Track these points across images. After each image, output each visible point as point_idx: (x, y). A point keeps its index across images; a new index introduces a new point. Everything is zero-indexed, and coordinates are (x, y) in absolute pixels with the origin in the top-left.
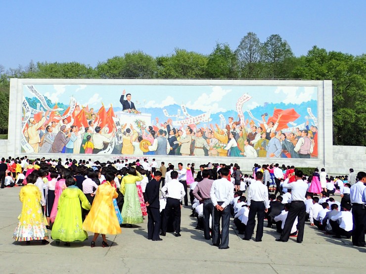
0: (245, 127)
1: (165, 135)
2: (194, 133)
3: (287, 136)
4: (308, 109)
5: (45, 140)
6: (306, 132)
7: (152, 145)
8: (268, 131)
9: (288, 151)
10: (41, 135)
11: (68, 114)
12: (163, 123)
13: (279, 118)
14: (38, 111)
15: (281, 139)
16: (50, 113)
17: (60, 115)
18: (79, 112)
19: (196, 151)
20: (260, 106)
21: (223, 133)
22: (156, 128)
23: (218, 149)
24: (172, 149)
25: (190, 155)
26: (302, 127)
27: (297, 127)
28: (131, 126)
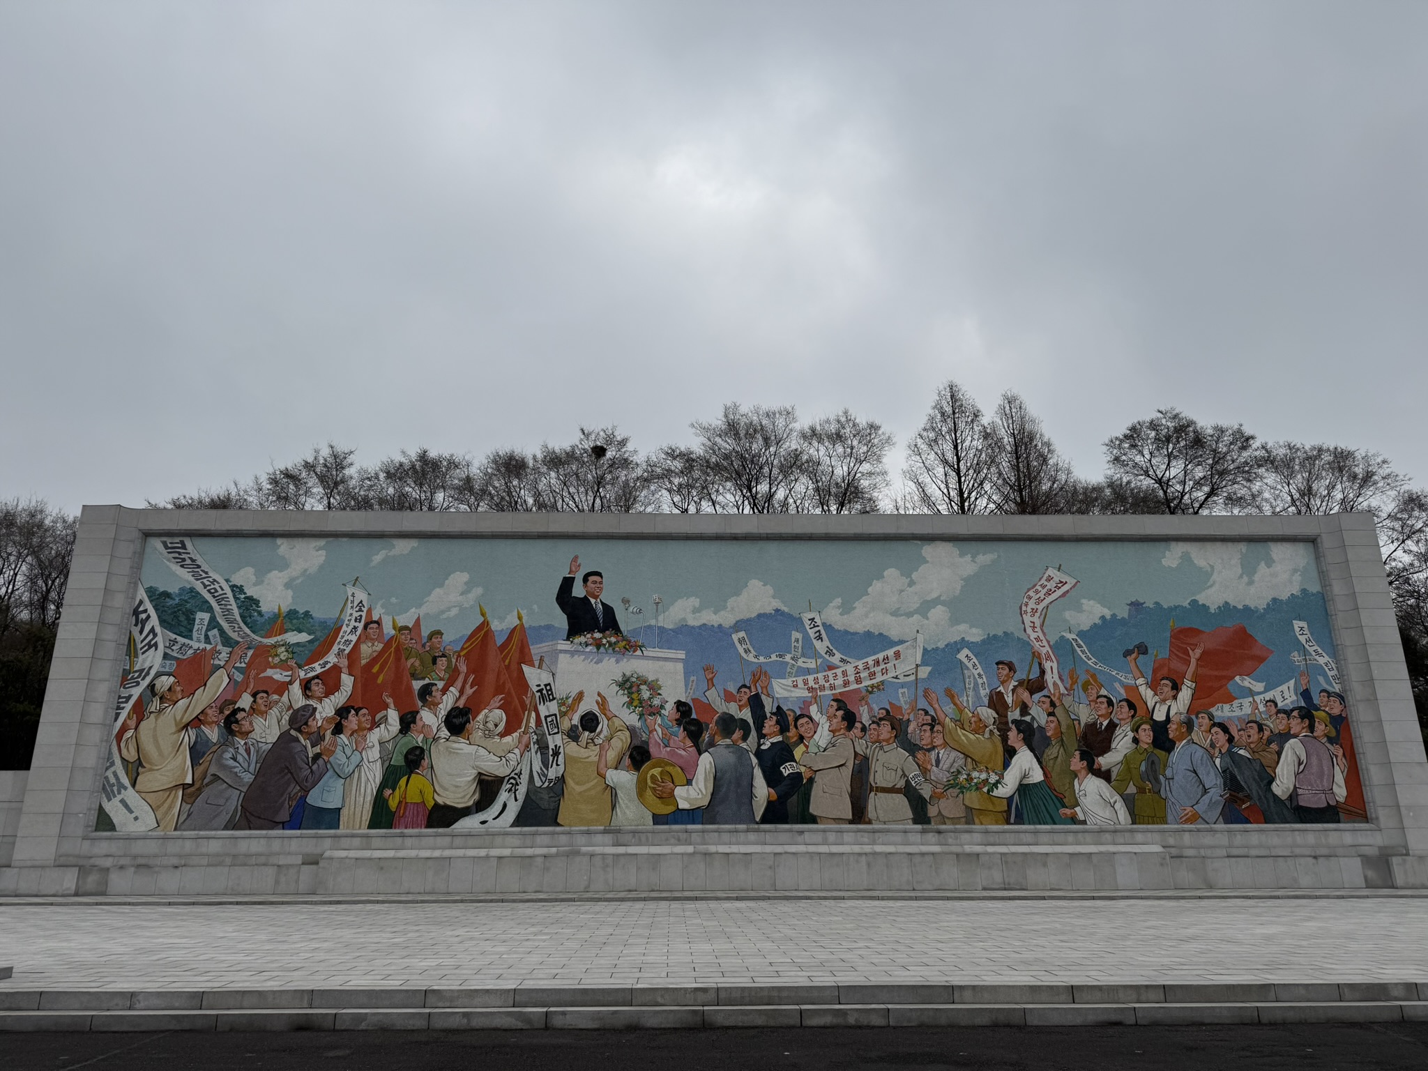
0: (1067, 701)
1: (745, 738)
2: (864, 729)
3: (1234, 732)
4: (1297, 624)
5: (213, 770)
6: (1307, 713)
7: (689, 782)
8: (1160, 716)
9: (1249, 797)
10: (196, 753)
11: (331, 658)
12: (732, 688)
13: (1193, 661)
14: (195, 645)
15: (1213, 745)
16: (250, 653)
17: (292, 663)
18: (379, 647)
19: (877, 804)
20: (1114, 616)
21: (979, 727)
22: (708, 708)
23: (967, 795)
24: (774, 797)
25: (851, 822)
26: (1287, 695)
27: (1268, 696)
28: (603, 703)
